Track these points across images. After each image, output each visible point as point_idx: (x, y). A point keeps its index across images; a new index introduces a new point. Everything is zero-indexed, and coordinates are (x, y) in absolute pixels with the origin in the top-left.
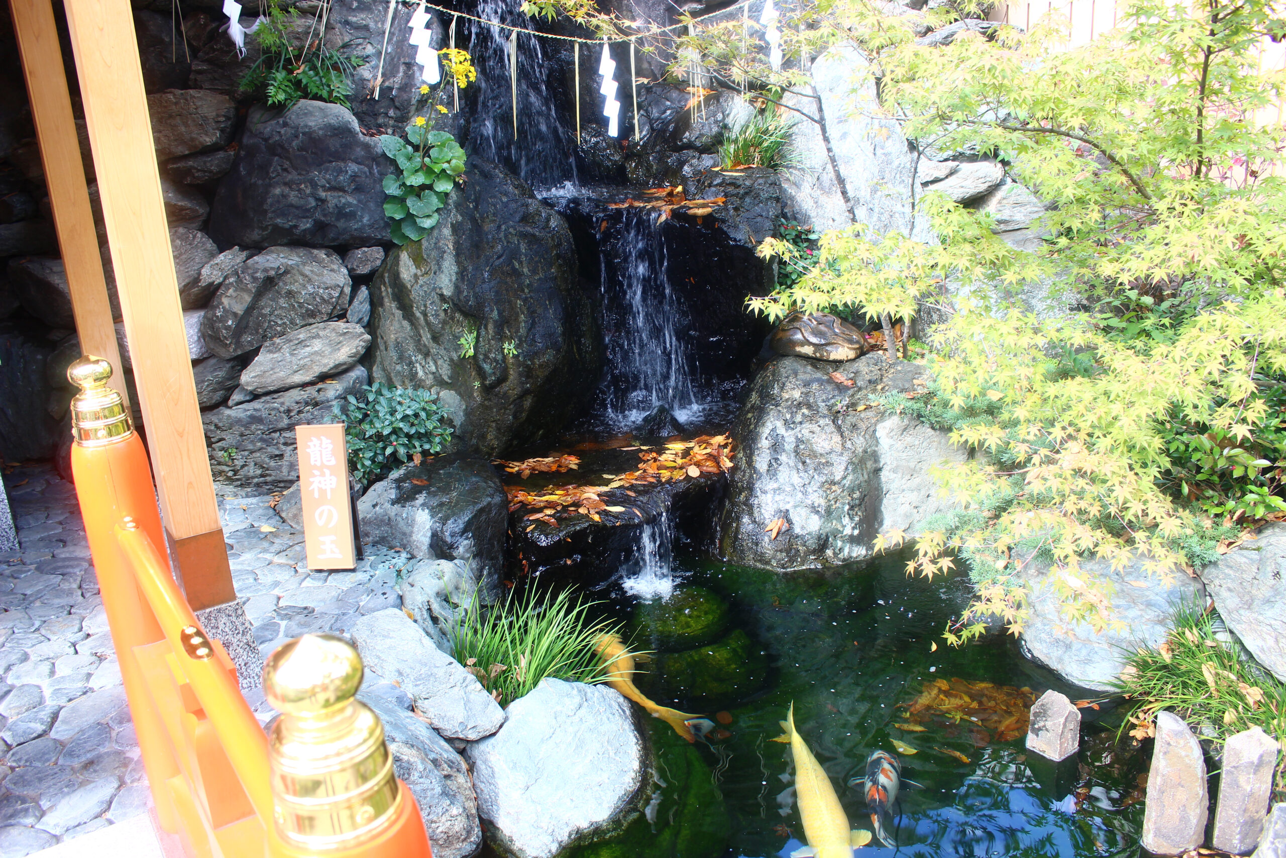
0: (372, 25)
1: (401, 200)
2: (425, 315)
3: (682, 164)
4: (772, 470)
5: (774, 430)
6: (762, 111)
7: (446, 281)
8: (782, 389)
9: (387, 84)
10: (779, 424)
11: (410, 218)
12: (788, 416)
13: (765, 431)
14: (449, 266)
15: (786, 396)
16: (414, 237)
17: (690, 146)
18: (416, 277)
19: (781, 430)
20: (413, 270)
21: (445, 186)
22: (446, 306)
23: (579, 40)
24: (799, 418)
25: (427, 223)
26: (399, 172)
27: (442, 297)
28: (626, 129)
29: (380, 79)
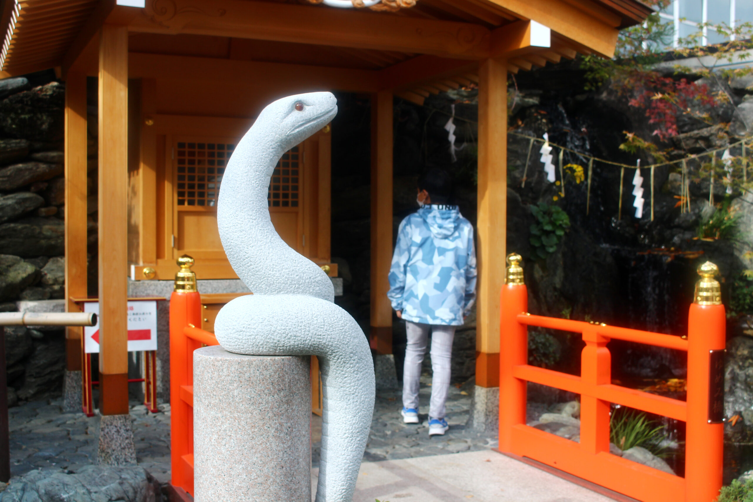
0: (520, 151)
1: (539, 238)
2: (545, 297)
3: (673, 236)
4: (732, 392)
5: (733, 370)
6: (720, 210)
7: (558, 281)
8: (737, 349)
9: (529, 180)
10: (736, 367)
11: (543, 247)
12: (741, 363)
13: (728, 371)
14: (560, 273)
15: (739, 353)
16: (543, 256)
17: (679, 226)
18: (542, 277)
19: (738, 371)
20: (541, 273)
21: (560, 233)
22: (556, 293)
23: (625, 166)
24: (747, 364)
25: (551, 250)
26: (538, 223)
27: (555, 289)
28: (646, 214)
29: (525, 178)
